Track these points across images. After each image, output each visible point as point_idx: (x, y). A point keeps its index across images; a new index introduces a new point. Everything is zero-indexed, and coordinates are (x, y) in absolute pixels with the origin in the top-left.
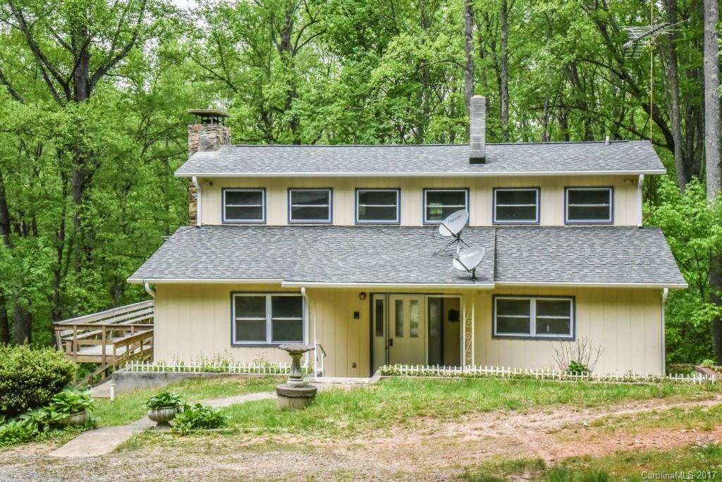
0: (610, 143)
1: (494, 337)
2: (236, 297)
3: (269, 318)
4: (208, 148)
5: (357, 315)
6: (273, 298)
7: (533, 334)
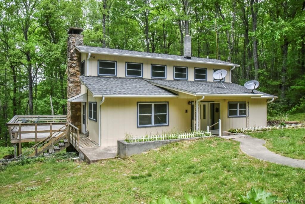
1: (228, 117)
2: (139, 105)
3: (153, 114)
4: (80, 45)
5: (186, 111)
6: (155, 105)
7: (238, 115)
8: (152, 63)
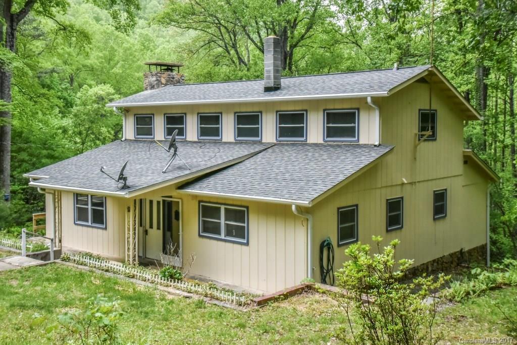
0: (398, 69)
1: (200, 236)
3: (90, 207)
4: (152, 88)
7: (223, 236)
8: (200, 112)
